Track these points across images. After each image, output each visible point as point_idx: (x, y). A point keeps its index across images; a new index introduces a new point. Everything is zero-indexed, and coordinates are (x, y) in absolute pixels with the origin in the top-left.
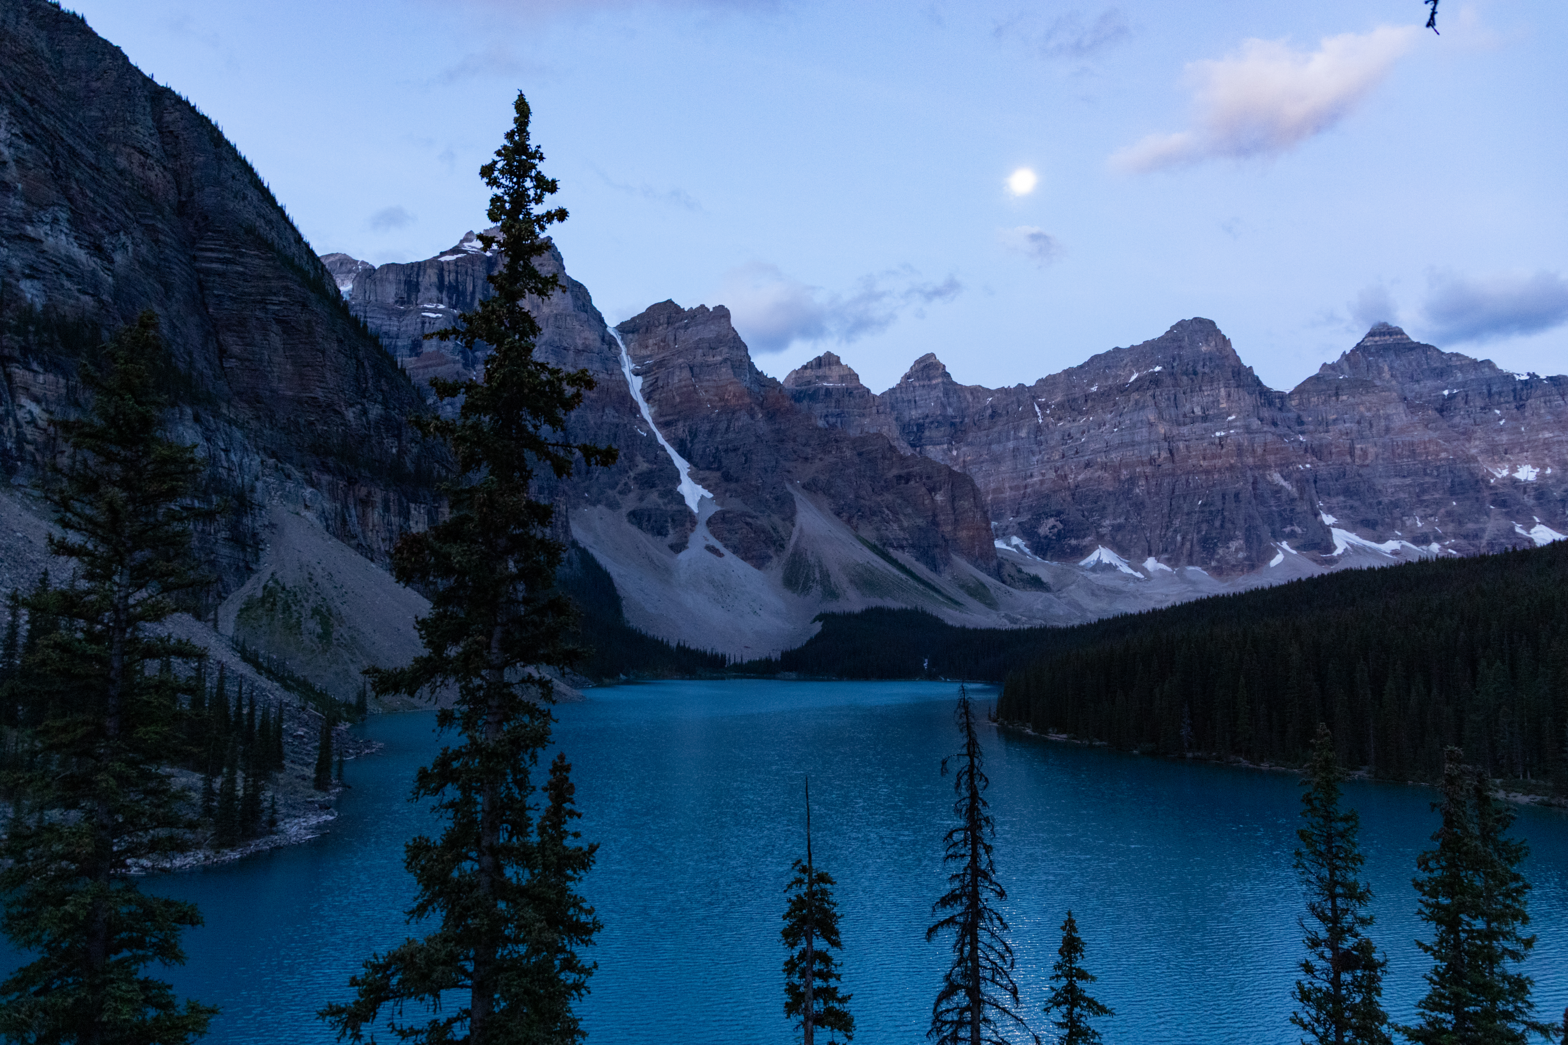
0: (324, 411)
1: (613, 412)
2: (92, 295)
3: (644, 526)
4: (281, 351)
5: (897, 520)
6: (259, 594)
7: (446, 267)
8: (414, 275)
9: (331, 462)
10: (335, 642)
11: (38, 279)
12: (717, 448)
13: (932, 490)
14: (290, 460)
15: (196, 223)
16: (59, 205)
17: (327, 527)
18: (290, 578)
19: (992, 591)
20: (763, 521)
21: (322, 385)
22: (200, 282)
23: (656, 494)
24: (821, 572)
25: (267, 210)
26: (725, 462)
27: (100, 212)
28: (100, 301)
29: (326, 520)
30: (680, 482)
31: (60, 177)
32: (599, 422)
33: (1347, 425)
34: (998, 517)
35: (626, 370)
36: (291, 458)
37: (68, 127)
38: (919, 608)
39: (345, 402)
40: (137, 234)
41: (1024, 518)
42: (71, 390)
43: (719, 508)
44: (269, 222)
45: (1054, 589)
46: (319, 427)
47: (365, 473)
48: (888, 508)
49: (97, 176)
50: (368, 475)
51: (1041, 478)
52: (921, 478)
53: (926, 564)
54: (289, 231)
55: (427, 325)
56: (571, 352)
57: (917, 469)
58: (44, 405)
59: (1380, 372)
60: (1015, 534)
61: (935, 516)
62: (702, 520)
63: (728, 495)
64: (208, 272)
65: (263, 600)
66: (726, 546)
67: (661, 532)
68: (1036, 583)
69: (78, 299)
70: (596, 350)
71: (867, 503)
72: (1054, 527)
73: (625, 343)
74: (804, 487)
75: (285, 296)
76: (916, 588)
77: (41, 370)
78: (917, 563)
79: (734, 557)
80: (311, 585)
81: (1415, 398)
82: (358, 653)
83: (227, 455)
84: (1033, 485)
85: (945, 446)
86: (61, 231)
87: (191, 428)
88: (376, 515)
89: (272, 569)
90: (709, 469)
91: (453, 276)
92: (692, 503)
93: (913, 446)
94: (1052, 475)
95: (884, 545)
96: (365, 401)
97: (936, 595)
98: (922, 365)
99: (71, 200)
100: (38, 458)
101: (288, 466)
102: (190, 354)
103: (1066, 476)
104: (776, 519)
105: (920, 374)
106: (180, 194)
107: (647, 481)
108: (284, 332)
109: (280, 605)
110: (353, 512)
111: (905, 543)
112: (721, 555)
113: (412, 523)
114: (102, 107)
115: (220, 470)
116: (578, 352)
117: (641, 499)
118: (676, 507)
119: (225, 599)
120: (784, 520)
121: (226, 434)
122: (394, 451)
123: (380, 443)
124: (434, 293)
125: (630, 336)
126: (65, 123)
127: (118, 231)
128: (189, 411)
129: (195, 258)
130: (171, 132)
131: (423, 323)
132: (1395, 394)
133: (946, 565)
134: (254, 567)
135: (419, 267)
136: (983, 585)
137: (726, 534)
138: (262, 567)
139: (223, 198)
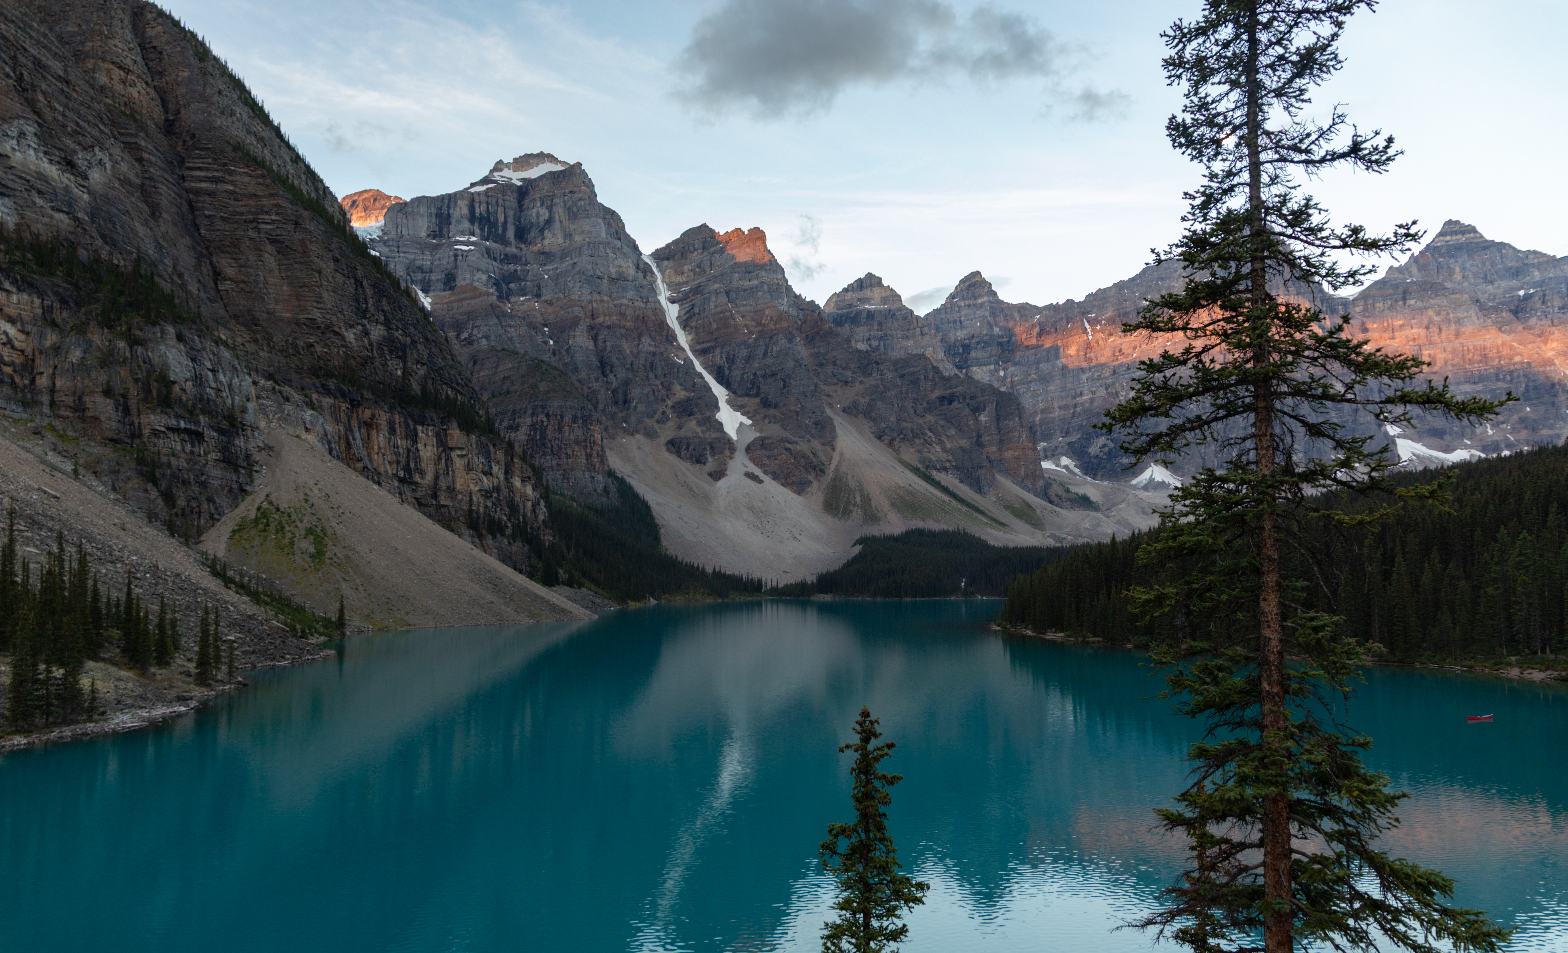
0: (323, 333)
1: (649, 341)
2: (68, 213)
3: (683, 455)
4: (277, 272)
5: (940, 442)
6: (253, 515)
7: (477, 198)
8: (445, 208)
9: (332, 384)
10: (328, 561)
11: (8, 196)
12: (755, 374)
13: (976, 410)
14: (289, 383)
15: (184, 141)
16: (24, 118)
17: (330, 451)
18: (285, 498)
19: (1038, 511)
20: (802, 447)
21: (320, 305)
22: (190, 203)
23: (694, 422)
24: (862, 496)
25: (259, 128)
26: (763, 388)
27: (71, 127)
28: (76, 219)
29: (329, 443)
30: (718, 409)
31: (25, 90)
32: (635, 351)
33: (1414, 331)
34: (1047, 437)
35: (663, 298)
36: (290, 381)
37: (31, 37)
38: (961, 529)
39: (345, 323)
40: (117, 151)
41: (1074, 438)
42: (47, 310)
43: (758, 435)
44: (260, 140)
45: (1104, 508)
46: (319, 349)
47: (367, 394)
48: (930, 430)
49: (65, 89)
50: (372, 397)
51: (1091, 396)
52: (964, 398)
53: (971, 485)
54: (284, 149)
55: (460, 258)
56: (605, 281)
57: (960, 389)
58: (19, 325)
59: (1451, 272)
60: (1065, 455)
61: (979, 436)
62: (741, 448)
63: (767, 421)
64: (197, 192)
65: (256, 521)
66: (765, 472)
67: (699, 460)
68: (1084, 502)
69: (51, 217)
70: (631, 278)
71: (909, 425)
72: (1104, 446)
73: (661, 271)
74: (844, 411)
75: (277, 214)
76: (959, 510)
77: (14, 290)
78: (961, 485)
79: (774, 483)
80: (307, 506)
81: (1489, 300)
82: (352, 572)
83: (214, 375)
84: (1082, 404)
85: (992, 367)
86: (29, 146)
87: (174, 347)
88: (381, 438)
89: (267, 490)
90: (747, 395)
91: (483, 208)
92: (731, 430)
93: (959, 368)
94: (1102, 392)
95: (927, 467)
96: (365, 322)
97: (979, 516)
98: (967, 284)
99: (37, 113)
100: (17, 379)
101: (287, 388)
102: (181, 276)
103: (1117, 393)
104: (816, 444)
105: (965, 293)
106: (167, 113)
107: (685, 409)
108: (278, 252)
109: (272, 527)
110: (357, 435)
111: (948, 465)
112: (761, 482)
113: (420, 447)
114: (79, 21)
115: (208, 390)
116: (612, 280)
117: (680, 428)
118: (714, 435)
119: (218, 520)
120: (823, 444)
121: (214, 354)
122: (399, 373)
123: (385, 365)
124: (466, 225)
125: (666, 263)
126: (29, 34)
127: (92, 147)
128: (171, 330)
129: (183, 178)
130: (154, 47)
131: (456, 256)
132: (1466, 296)
133: (990, 486)
134: (248, 488)
135: (449, 200)
136: (1028, 505)
137: (766, 461)
138: (257, 489)
139: (209, 114)
